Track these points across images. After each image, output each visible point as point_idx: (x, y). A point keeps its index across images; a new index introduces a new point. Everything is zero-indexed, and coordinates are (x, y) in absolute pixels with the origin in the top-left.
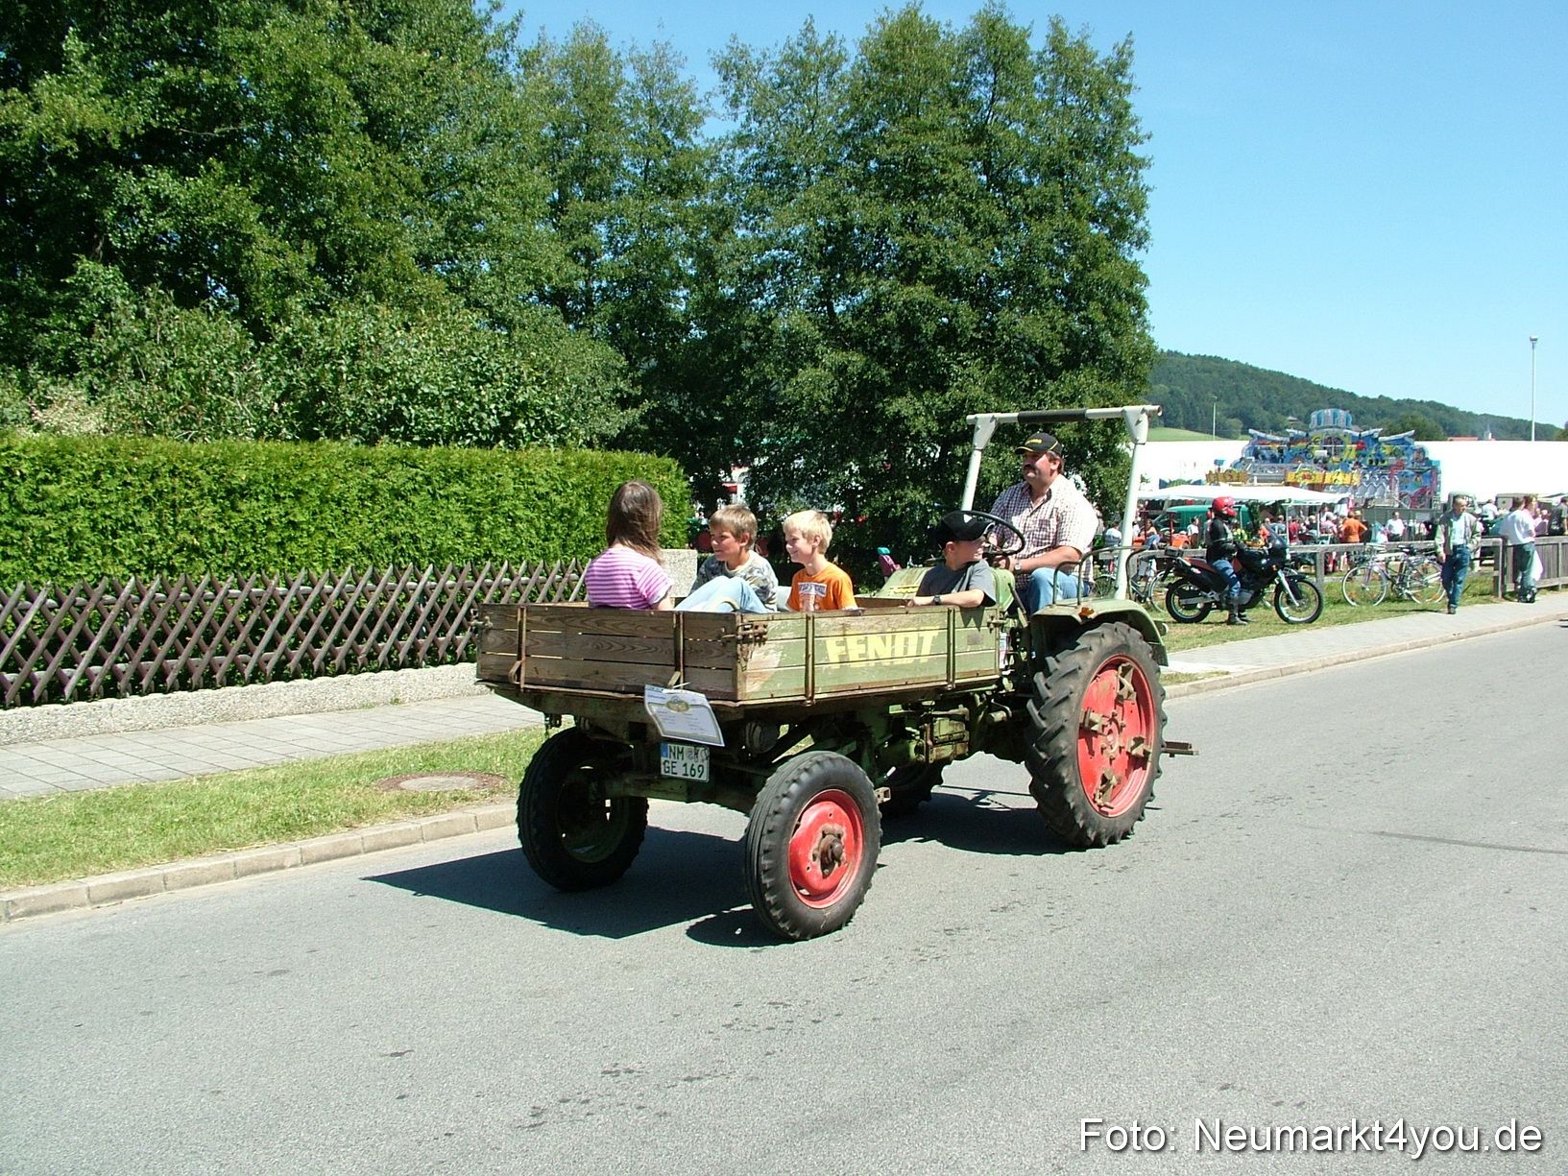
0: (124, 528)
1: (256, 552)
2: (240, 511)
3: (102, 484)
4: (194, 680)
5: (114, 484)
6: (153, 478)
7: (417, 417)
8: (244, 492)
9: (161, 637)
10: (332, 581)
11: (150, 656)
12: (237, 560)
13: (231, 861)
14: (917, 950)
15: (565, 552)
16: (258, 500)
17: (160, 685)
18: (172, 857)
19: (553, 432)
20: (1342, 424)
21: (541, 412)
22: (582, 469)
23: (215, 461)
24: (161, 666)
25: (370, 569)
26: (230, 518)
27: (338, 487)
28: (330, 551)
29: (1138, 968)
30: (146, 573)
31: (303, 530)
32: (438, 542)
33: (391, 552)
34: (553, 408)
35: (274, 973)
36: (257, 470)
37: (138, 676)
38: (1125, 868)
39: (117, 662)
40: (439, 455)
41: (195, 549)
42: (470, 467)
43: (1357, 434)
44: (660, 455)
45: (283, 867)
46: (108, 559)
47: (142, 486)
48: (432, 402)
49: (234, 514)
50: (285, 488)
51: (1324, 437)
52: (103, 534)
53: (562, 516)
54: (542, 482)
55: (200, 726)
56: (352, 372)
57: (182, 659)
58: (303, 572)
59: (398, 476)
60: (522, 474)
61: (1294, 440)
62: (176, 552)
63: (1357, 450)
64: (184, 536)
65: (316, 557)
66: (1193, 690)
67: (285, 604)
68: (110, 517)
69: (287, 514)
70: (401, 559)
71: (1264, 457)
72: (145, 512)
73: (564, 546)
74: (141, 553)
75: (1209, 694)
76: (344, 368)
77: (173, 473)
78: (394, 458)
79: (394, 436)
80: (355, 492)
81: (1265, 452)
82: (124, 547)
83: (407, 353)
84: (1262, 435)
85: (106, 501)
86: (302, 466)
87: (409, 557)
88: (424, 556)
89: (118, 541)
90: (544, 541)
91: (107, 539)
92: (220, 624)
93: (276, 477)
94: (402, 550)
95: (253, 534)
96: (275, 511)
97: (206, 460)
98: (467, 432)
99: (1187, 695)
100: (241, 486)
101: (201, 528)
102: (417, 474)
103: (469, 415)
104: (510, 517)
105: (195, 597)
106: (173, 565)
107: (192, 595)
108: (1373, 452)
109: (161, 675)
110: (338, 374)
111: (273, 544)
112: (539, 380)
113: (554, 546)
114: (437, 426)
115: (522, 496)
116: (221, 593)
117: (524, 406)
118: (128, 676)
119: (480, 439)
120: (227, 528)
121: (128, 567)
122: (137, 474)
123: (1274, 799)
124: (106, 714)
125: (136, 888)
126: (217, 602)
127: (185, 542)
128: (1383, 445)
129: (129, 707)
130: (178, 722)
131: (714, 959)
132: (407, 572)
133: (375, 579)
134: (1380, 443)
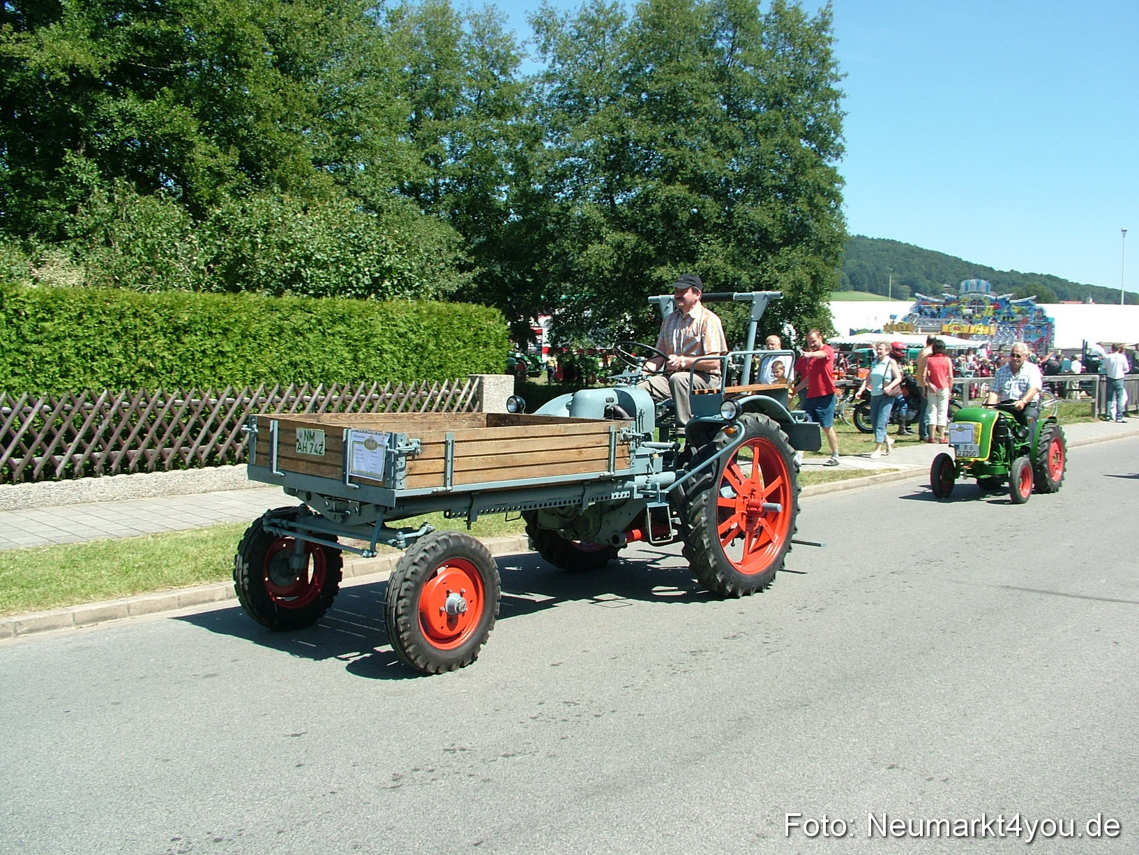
0: (99, 354)
1: (195, 373)
2: (183, 343)
3: (84, 322)
4: (149, 464)
5: (92, 322)
6: (120, 318)
7: (312, 276)
8: (186, 329)
9: (125, 434)
10: (250, 394)
11: (118, 447)
12: (181, 379)
13: (176, 595)
14: (671, 666)
15: (419, 375)
16: (196, 335)
17: (124, 468)
18: (134, 592)
19: (410, 289)
20: (983, 290)
21: (402, 274)
22: (431, 316)
23: (166, 307)
24: (126, 455)
25: (277, 386)
26: (176, 348)
27: (255, 325)
28: (248, 372)
29: (830, 681)
30: (116, 387)
31: (228, 357)
32: (326, 367)
33: (293, 374)
34: (410, 271)
35: (207, 676)
36: (196, 313)
37: (109, 461)
38: (822, 609)
39: (94, 451)
40: (327, 304)
41: (151, 370)
42: (350, 313)
43: (994, 298)
44: (487, 306)
45: (213, 601)
46: (88, 376)
47: (113, 324)
48: (322, 265)
49: (179, 345)
50: (216, 327)
51: (970, 299)
52: (84, 358)
53: (416, 349)
54: (402, 324)
55: (153, 498)
56: (264, 243)
57: (140, 450)
58: (229, 388)
59: (298, 319)
60: (388, 319)
61: (948, 302)
62: (137, 372)
63: (994, 309)
64: (143, 360)
65: (238, 376)
66: (871, 481)
67: (216, 411)
68: (89, 346)
69: (217, 345)
70: (300, 379)
71: (926, 314)
72: (115, 342)
73: (417, 371)
74: (111, 372)
75: (884, 485)
76: (259, 240)
77: (135, 315)
78: (295, 306)
79: (295, 290)
80: (267, 330)
81: (926, 310)
82: (100, 368)
83: (304, 229)
84: (925, 297)
85: (87, 334)
86: (228, 311)
87: (305, 378)
88: (316, 377)
89: (95, 363)
90: (403, 367)
91: (87, 362)
92: (169, 424)
93: (210, 318)
94: (300, 372)
95: (193, 359)
96: (209, 343)
97: (159, 305)
98: (348, 288)
99: (867, 485)
100: (184, 325)
101: (155, 355)
102: (311, 318)
103: (349, 276)
104: (379, 350)
105: (150, 405)
106: (135, 382)
107: (148, 403)
108: (1006, 311)
109: (125, 461)
110: (254, 244)
111: (207, 367)
112: (401, 250)
113: (410, 371)
114: (326, 283)
115: (388, 335)
116: (170, 402)
117: (389, 269)
118: (102, 462)
119: (357, 293)
120: (174, 355)
121: (102, 382)
122: (109, 315)
123: (930, 561)
124: (85, 488)
125: (108, 614)
126: (166, 409)
127: (144, 365)
128: (1013, 306)
129: (102, 484)
130: (137, 495)
131: (524, 671)
132: (304, 389)
133: (281, 393)
134: (1011, 305)
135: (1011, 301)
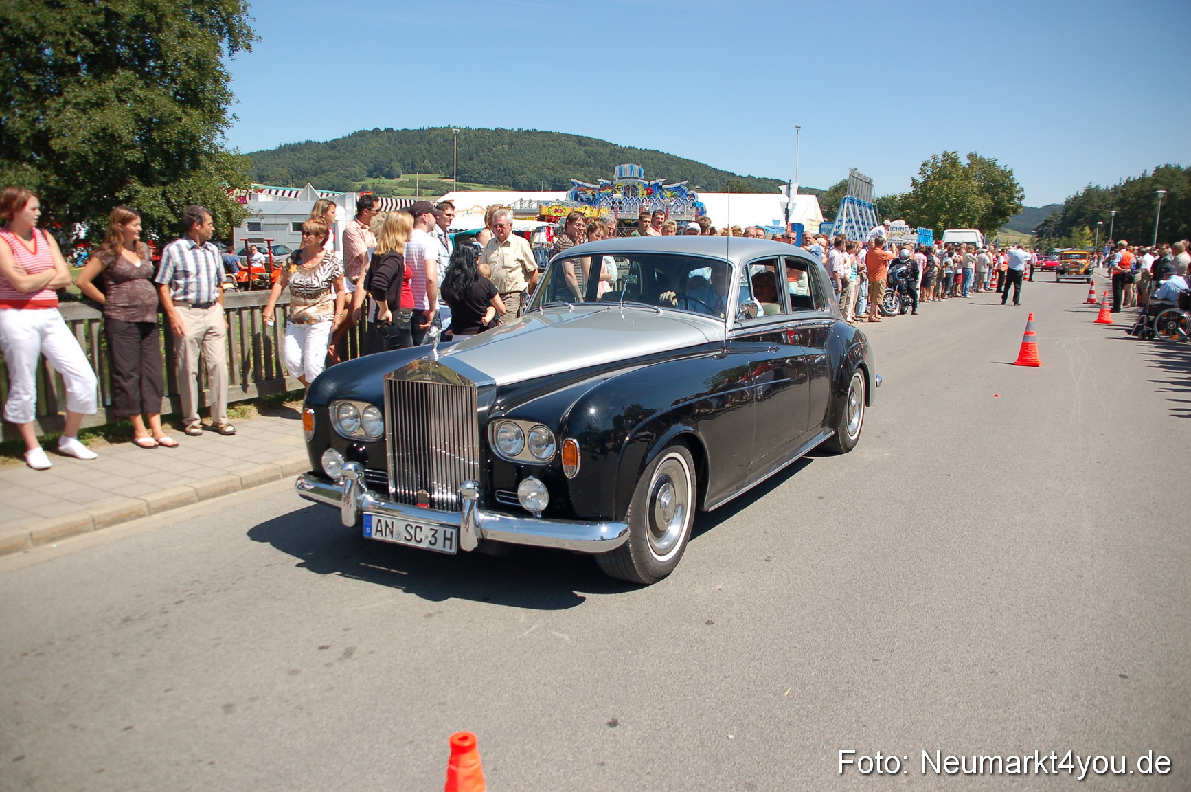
20: (637, 175)
43: (647, 183)
51: (624, 185)
61: (603, 187)
63: (647, 194)
71: (582, 200)
81: (582, 196)
84: (581, 183)
108: (658, 196)
128: (665, 191)
134: (663, 190)
135: (664, 187)
